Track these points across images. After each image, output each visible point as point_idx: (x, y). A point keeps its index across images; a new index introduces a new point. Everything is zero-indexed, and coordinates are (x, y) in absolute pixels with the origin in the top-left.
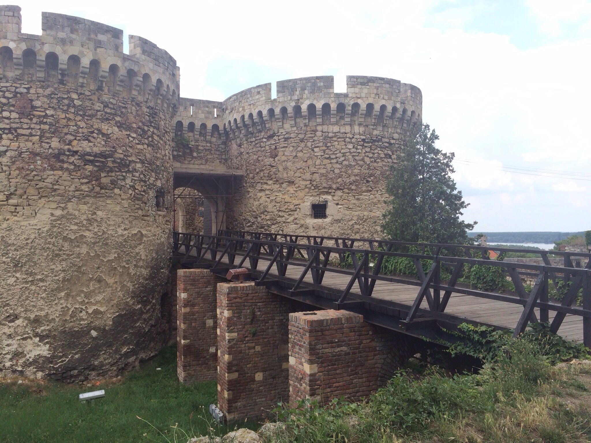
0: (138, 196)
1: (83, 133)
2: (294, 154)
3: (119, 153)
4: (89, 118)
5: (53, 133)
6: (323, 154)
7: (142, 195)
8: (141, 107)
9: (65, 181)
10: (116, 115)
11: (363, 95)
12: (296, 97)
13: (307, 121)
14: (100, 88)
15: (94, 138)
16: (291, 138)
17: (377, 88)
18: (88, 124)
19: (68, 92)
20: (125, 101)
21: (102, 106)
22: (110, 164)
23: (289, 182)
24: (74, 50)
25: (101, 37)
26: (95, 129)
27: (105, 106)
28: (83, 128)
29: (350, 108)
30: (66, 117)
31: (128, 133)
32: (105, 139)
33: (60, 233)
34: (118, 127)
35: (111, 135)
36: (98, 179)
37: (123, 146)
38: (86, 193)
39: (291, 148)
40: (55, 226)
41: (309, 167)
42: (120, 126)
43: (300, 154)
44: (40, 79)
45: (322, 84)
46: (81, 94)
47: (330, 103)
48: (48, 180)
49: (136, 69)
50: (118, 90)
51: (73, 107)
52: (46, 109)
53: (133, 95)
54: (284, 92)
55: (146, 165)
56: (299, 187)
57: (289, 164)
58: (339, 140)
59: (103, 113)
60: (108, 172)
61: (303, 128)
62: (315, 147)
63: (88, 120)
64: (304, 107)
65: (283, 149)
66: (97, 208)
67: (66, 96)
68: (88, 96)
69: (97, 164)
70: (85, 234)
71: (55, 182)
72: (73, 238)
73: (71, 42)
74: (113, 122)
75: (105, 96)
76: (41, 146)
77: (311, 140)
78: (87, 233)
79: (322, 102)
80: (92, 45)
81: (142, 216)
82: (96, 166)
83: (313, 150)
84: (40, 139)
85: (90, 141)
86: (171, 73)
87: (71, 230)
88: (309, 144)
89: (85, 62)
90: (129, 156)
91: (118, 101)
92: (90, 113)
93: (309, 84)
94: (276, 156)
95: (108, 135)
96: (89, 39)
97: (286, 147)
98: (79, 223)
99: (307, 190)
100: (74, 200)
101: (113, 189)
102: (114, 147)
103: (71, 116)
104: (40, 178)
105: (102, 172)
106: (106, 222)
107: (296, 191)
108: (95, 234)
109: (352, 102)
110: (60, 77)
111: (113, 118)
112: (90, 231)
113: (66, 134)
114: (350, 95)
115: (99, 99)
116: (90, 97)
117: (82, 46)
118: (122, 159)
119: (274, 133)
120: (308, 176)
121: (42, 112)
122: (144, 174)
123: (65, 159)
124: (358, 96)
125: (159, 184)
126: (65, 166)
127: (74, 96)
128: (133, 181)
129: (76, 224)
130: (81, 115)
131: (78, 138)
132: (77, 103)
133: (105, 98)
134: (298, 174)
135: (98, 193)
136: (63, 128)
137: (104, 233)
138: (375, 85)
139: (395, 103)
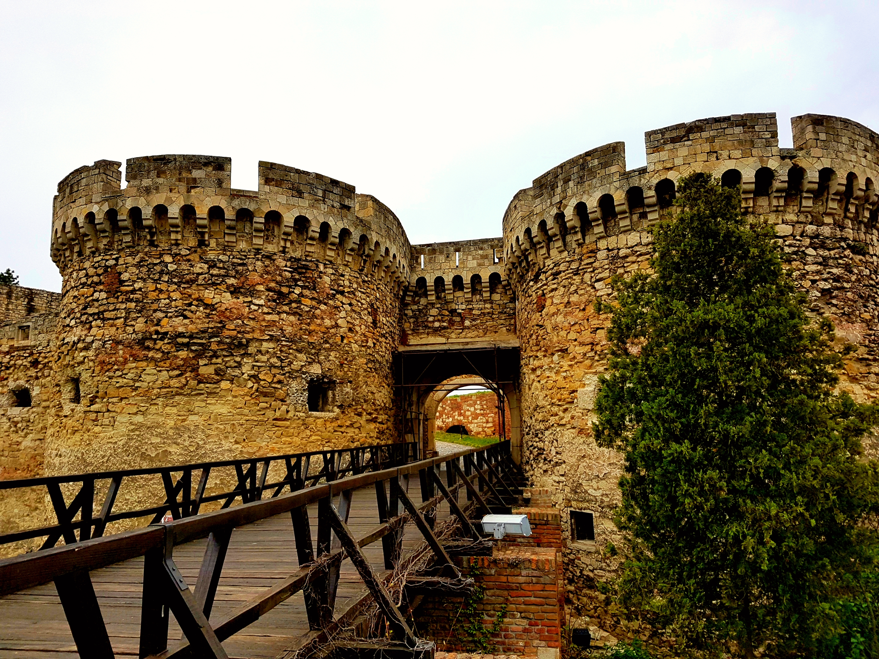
0: (265, 390)
1: (176, 307)
2: (566, 300)
3: (230, 330)
4: (186, 286)
5: (140, 312)
6: (610, 291)
7: (275, 388)
8: (274, 260)
9: (149, 374)
10: (227, 276)
11: (678, 161)
12: (557, 199)
13: (579, 236)
14: (202, 243)
15: (192, 312)
16: (560, 272)
17: (711, 140)
18: (185, 294)
19: (161, 255)
20: (245, 256)
21: (206, 266)
22: (214, 347)
23: (561, 350)
24: (158, 199)
25: (197, 174)
26: (194, 300)
27: (210, 267)
28: (175, 300)
29: (652, 193)
30: (157, 288)
31: (249, 299)
32: (208, 311)
33: (138, 449)
34: (232, 293)
35: (216, 306)
36: (195, 369)
37: (237, 319)
38: (176, 389)
39: (562, 289)
40: (132, 439)
41: (588, 320)
42: (235, 291)
43: (574, 298)
44: (128, 244)
45: (596, 162)
46: (177, 255)
47: (611, 193)
48: (130, 375)
49: (252, 207)
50: (228, 242)
51: (166, 274)
52: (134, 282)
53: (255, 244)
54: (542, 194)
55: (284, 343)
56: (574, 358)
57: (560, 318)
58: (639, 259)
59: (206, 275)
60: (211, 357)
61: (577, 251)
62: (597, 281)
63: (184, 288)
64: (569, 212)
65: (551, 294)
66: (191, 412)
67: (158, 261)
68: (186, 256)
69: (193, 348)
70: (170, 449)
71: (137, 378)
72: (153, 455)
73: (157, 189)
74: (223, 287)
75: (211, 252)
76: (124, 330)
77: (589, 270)
78: (173, 449)
79: (598, 194)
80: (183, 187)
81: (274, 420)
82: (192, 351)
83: (594, 288)
84: (125, 320)
85: (185, 317)
86: (337, 205)
87: (151, 443)
88: (587, 277)
89: (174, 211)
90: (248, 333)
91: (231, 257)
92: (188, 278)
93: (575, 170)
94: (543, 307)
95: (213, 305)
96: (180, 180)
97: (556, 289)
98: (163, 434)
99: (588, 362)
100: (160, 401)
101: (218, 382)
102: (221, 322)
103: (163, 286)
104: (121, 373)
105: (201, 358)
106: (203, 431)
107: (570, 366)
108: (186, 448)
109: (655, 181)
110: (148, 237)
111: (223, 281)
112: (178, 444)
113: (155, 311)
114: (651, 168)
115: (201, 258)
116: (188, 257)
117: (171, 191)
118: (233, 338)
119: (540, 269)
120: (587, 336)
121: (131, 286)
122: (278, 357)
123: (151, 346)
124: (669, 166)
125: (316, 370)
126: (150, 354)
127: (168, 259)
128: (255, 368)
129: (159, 435)
130: (175, 283)
131: (169, 315)
132: (172, 267)
133: (211, 255)
134: (573, 335)
135: (192, 389)
136: (152, 303)
137: (198, 447)
138: (705, 135)
139: (761, 161)
